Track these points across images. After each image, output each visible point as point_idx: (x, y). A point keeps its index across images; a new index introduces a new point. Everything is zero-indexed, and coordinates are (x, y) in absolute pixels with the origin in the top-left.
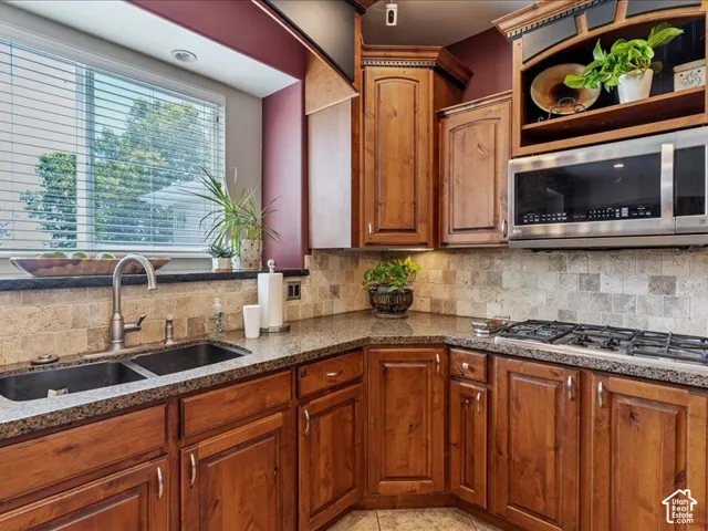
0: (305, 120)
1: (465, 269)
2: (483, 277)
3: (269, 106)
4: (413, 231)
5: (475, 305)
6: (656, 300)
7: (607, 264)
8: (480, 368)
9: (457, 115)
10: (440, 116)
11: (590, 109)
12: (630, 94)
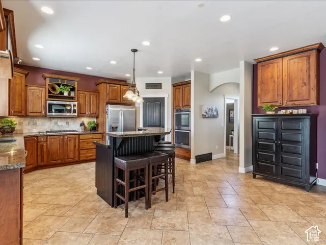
2: (32, 123)
4: (21, 112)
5: (29, 130)
6: (67, 125)
7: (59, 120)
8: (45, 139)
9: (31, 87)
10: (26, 86)
11: (59, 94)
12: (66, 94)
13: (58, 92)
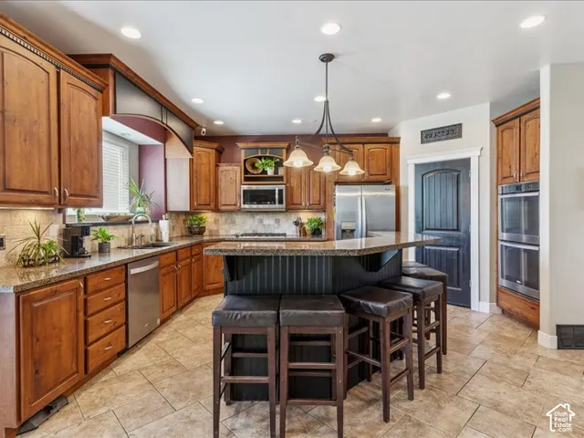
0: (165, 159)
1: (222, 218)
2: (229, 221)
3: (142, 150)
4: (210, 205)
6: (276, 225)
7: (265, 216)
9: (223, 167)
10: (217, 166)
11: (261, 173)
12: (270, 172)
13: (260, 171)
